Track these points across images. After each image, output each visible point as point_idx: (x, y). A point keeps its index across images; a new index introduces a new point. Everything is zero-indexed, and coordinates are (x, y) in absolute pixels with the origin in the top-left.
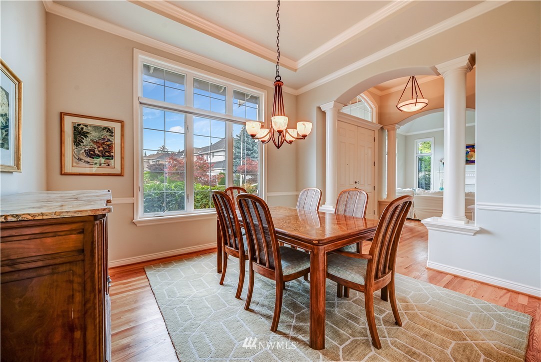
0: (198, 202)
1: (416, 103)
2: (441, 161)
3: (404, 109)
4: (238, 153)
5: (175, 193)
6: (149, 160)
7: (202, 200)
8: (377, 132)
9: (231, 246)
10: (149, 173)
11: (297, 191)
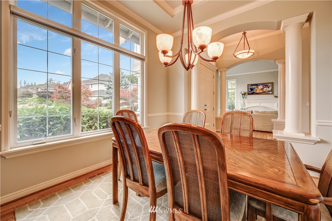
0: (85, 123)
1: (248, 52)
2: (241, 93)
3: (239, 56)
4: (111, 85)
5: (60, 116)
6: (38, 88)
7: (88, 121)
8: (215, 72)
9: (135, 180)
10: (37, 98)
11: (168, 112)
